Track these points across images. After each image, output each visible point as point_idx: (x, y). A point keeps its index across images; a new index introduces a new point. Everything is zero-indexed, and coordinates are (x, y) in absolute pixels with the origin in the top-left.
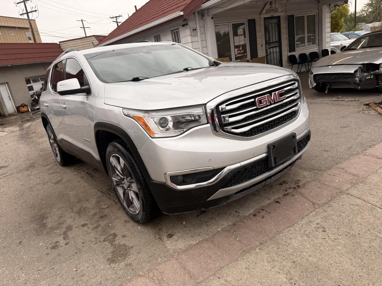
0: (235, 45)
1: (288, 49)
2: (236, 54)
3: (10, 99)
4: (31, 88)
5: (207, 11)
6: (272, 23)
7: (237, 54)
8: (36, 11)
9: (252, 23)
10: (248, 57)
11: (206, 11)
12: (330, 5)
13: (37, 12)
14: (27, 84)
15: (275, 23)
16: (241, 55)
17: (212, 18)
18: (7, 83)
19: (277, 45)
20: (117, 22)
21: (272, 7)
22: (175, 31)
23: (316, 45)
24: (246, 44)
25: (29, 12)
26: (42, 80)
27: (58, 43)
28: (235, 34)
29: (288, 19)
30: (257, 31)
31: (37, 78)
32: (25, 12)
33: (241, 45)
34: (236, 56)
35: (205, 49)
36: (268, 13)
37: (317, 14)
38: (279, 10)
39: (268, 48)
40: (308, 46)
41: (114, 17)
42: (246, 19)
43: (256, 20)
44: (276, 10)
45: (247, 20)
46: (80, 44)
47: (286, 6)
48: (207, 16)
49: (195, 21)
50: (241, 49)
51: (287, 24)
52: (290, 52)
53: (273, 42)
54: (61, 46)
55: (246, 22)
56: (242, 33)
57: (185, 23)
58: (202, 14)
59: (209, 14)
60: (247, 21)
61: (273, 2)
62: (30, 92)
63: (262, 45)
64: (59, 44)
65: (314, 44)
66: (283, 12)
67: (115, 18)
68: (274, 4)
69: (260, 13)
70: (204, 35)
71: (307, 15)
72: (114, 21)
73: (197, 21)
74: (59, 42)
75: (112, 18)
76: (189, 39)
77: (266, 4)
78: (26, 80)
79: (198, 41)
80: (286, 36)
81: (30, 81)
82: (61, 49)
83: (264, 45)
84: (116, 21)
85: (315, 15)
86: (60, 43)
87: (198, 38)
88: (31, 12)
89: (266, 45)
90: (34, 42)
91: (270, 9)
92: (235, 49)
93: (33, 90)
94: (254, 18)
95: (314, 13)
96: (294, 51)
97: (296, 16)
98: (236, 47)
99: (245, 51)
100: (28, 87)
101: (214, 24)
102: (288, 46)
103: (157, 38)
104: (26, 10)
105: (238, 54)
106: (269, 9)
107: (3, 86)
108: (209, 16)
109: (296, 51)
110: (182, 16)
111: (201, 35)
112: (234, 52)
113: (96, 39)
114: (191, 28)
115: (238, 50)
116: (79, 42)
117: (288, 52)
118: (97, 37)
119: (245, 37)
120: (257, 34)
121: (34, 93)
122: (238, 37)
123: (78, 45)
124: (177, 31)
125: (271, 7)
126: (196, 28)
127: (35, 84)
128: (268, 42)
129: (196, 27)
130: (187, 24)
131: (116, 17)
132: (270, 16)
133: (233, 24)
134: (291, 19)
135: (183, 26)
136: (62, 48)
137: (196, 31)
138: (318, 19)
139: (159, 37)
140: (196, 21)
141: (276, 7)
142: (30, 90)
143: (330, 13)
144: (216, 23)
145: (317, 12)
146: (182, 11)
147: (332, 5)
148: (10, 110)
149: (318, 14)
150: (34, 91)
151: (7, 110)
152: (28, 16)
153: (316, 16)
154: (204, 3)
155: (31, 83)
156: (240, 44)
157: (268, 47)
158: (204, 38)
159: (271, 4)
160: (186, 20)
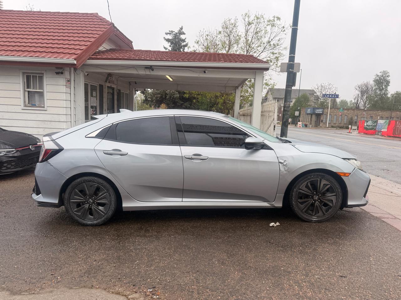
2: (91, 114)
9: (101, 88)
12: (135, 89)
17: (88, 75)
21: (111, 79)
22: (32, 75)
28: (92, 95)
29: (118, 92)
35: (74, 103)
38: (115, 83)
43: (103, 86)
44: (113, 83)
45: (98, 84)
47: (117, 80)
50: (94, 109)
51: (117, 96)
56: (95, 96)
57: (61, 71)
63: (105, 110)
66: (116, 85)
69: (106, 82)
70: (74, 88)
71: (125, 92)
73: (72, 73)
76: (63, 89)
77: (108, 75)
79: (70, 93)
87: (71, 91)
89: (107, 110)
94: (102, 84)
95: (128, 92)
97: (121, 91)
108: (83, 71)
114: (65, 78)
119: (97, 100)
120: (104, 99)
122: (93, 98)
124: (37, 75)
126: (70, 79)
130: (62, 73)
132: (110, 86)
133: (91, 85)
135: (57, 73)
137: (69, 82)
140: (70, 72)
146: (75, 60)
158: (74, 92)
160: (62, 68)
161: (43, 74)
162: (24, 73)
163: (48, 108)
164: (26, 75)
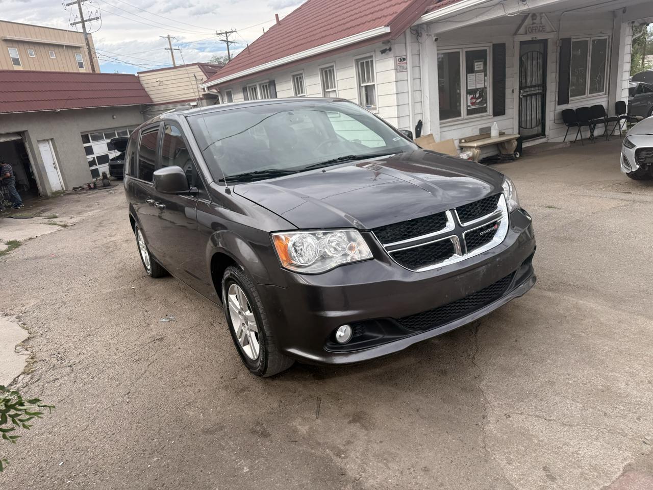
0: (469, 88)
1: (557, 99)
3: (55, 168)
4: (89, 151)
5: (427, 27)
6: (533, 51)
7: (470, 105)
8: (97, 18)
9: (500, 51)
10: (488, 111)
11: (425, 26)
12: (633, 22)
13: (99, 20)
14: (84, 143)
15: (538, 52)
16: (477, 107)
17: (436, 40)
18: (52, 139)
19: (537, 92)
20: (227, 42)
21: (535, 23)
22: (365, 61)
23: (604, 93)
24: (486, 88)
25: (86, 21)
26: (107, 136)
27: (136, 75)
28: (470, 70)
29: (560, 45)
30: (506, 66)
31: (100, 133)
32: (79, 20)
33: (478, 89)
34: (469, 108)
35: (418, 94)
36: (528, 32)
37: (609, 38)
38: (548, 29)
39: (524, 96)
40: (590, 94)
41: (224, 33)
42: (491, 42)
43: (506, 45)
44: (542, 29)
45: (491, 45)
46: (173, 78)
47: (560, 20)
48: (427, 36)
49: (404, 45)
50: (477, 95)
51: (558, 54)
52: (559, 104)
53: (532, 86)
54: (141, 79)
55: (489, 49)
56: (482, 68)
57: (388, 47)
58: (418, 32)
59: (430, 33)
60: (492, 47)
61: (537, 15)
62: (88, 157)
63: (513, 90)
64: (138, 77)
65: (600, 92)
66: (554, 32)
67: (225, 35)
68: (538, 18)
69: (515, 34)
70: (417, 69)
71: (593, 39)
72: (222, 40)
73: (408, 45)
74: (138, 73)
75: (219, 34)
76: (392, 75)
77: (526, 17)
78: (82, 136)
79: (406, 79)
80: (555, 76)
81: (89, 138)
82: (141, 85)
83: (517, 91)
84: (226, 40)
85: (606, 39)
86: (140, 75)
87: (408, 75)
88: (90, 20)
89: (520, 89)
90: (91, 72)
91: (533, 26)
92: (468, 95)
93: (93, 154)
94: (503, 42)
95: (605, 35)
96: (567, 102)
97: (575, 40)
98: (469, 92)
99: (485, 101)
100: (86, 148)
101: (438, 50)
102: (557, 93)
103: (326, 72)
104: (82, 17)
105: (473, 104)
106: (531, 26)
107: (44, 145)
108: (430, 35)
109: (570, 102)
110: (387, 34)
111: (413, 70)
112: (465, 102)
113: (200, 70)
114: (396, 57)
115: (472, 98)
116: (172, 74)
117: (556, 104)
118: (202, 66)
119: (486, 75)
121: (94, 158)
122: (475, 74)
123: (169, 78)
124: (368, 60)
125: (533, 23)
126: (406, 56)
127: (96, 143)
128: (523, 85)
129: (405, 54)
130: (390, 50)
131: (226, 33)
132: (530, 39)
133: (466, 52)
134: (565, 45)
135: (383, 52)
136: (142, 82)
137: (405, 62)
138: (611, 48)
139: (330, 71)
140: (405, 43)
141: (541, 23)
142: (87, 154)
143: (632, 37)
144: (440, 48)
145: (610, 34)
146: (388, 26)
147: (636, 24)
148: (54, 186)
149: (612, 39)
150: (95, 156)
151: (50, 186)
152: (84, 27)
153: (608, 41)
154: (426, 12)
155: (89, 142)
156: (478, 87)
157: (524, 94)
158: (417, 76)
159: (535, 17)
160: (389, 42)
161: (371, 57)
162: (357, 61)
163: (380, 109)
164: (361, 63)
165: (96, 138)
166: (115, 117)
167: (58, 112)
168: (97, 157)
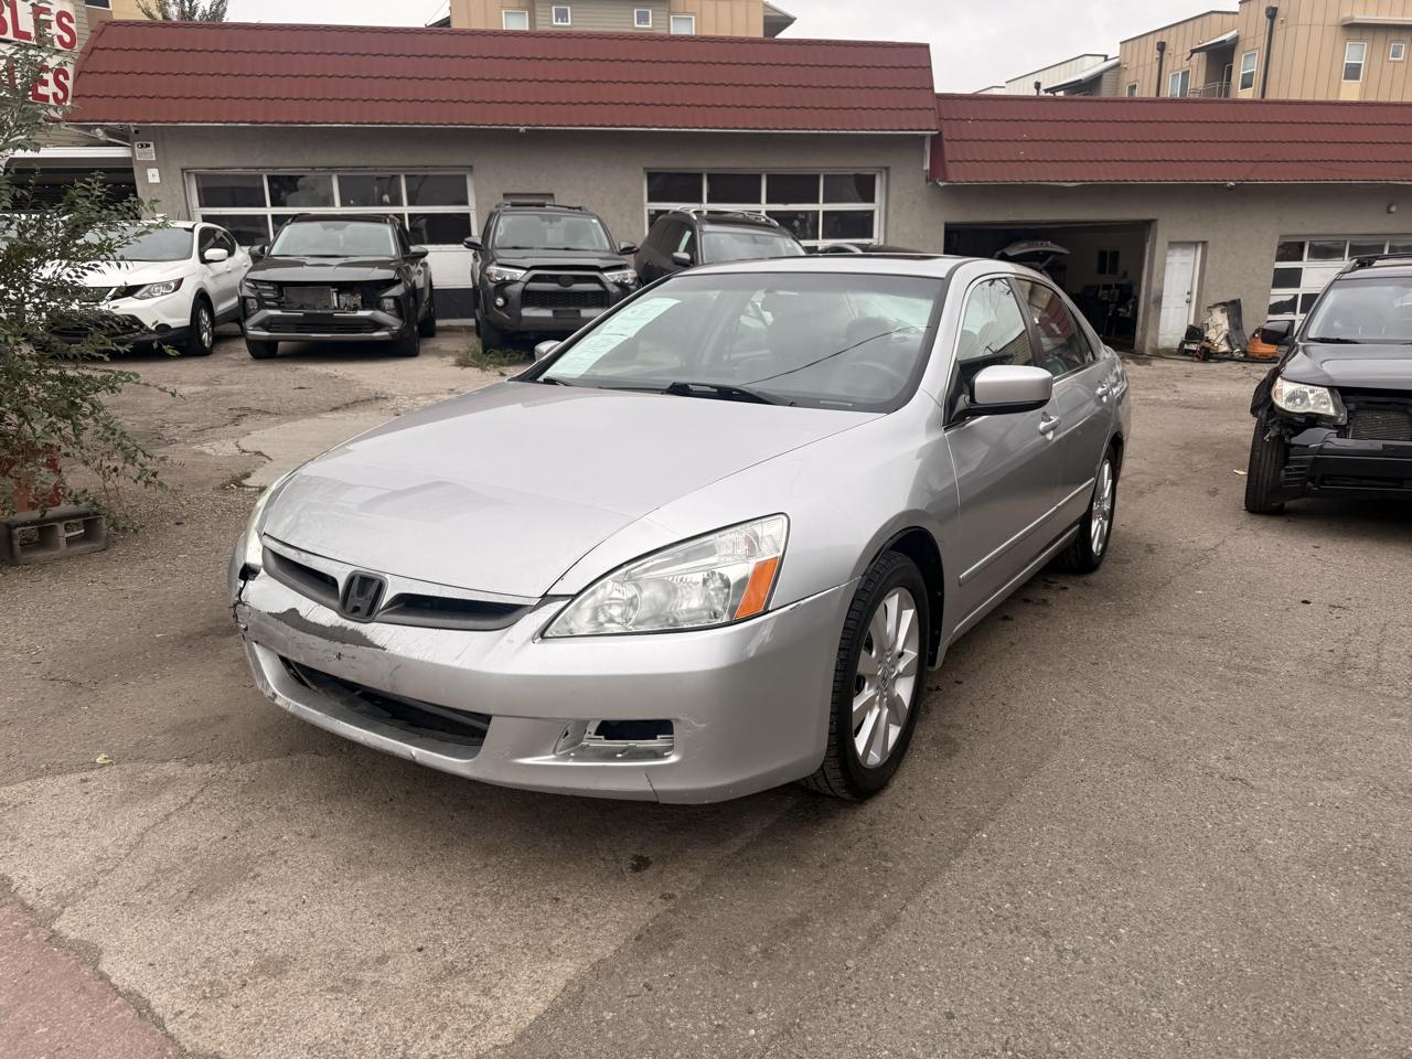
3: (1189, 302)
4: (1287, 278)
14: (1277, 260)
18: (1204, 243)
31: (1338, 243)
62: (1276, 291)
78: (1281, 245)
81: (1302, 250)
93: (1297, 284)
100: (1277, 271)
107: (1186, 252)
121: (1296, 295)
127: (1317, 263)
142: (1275, 285)
148: (1168, 336)
150: (1300, 292)
151: (1157, 333)
155: (1301, 259)
165: (1324, 252)
166: (1393, 209)
167: (1231, 188)
168: (1303, 295)
